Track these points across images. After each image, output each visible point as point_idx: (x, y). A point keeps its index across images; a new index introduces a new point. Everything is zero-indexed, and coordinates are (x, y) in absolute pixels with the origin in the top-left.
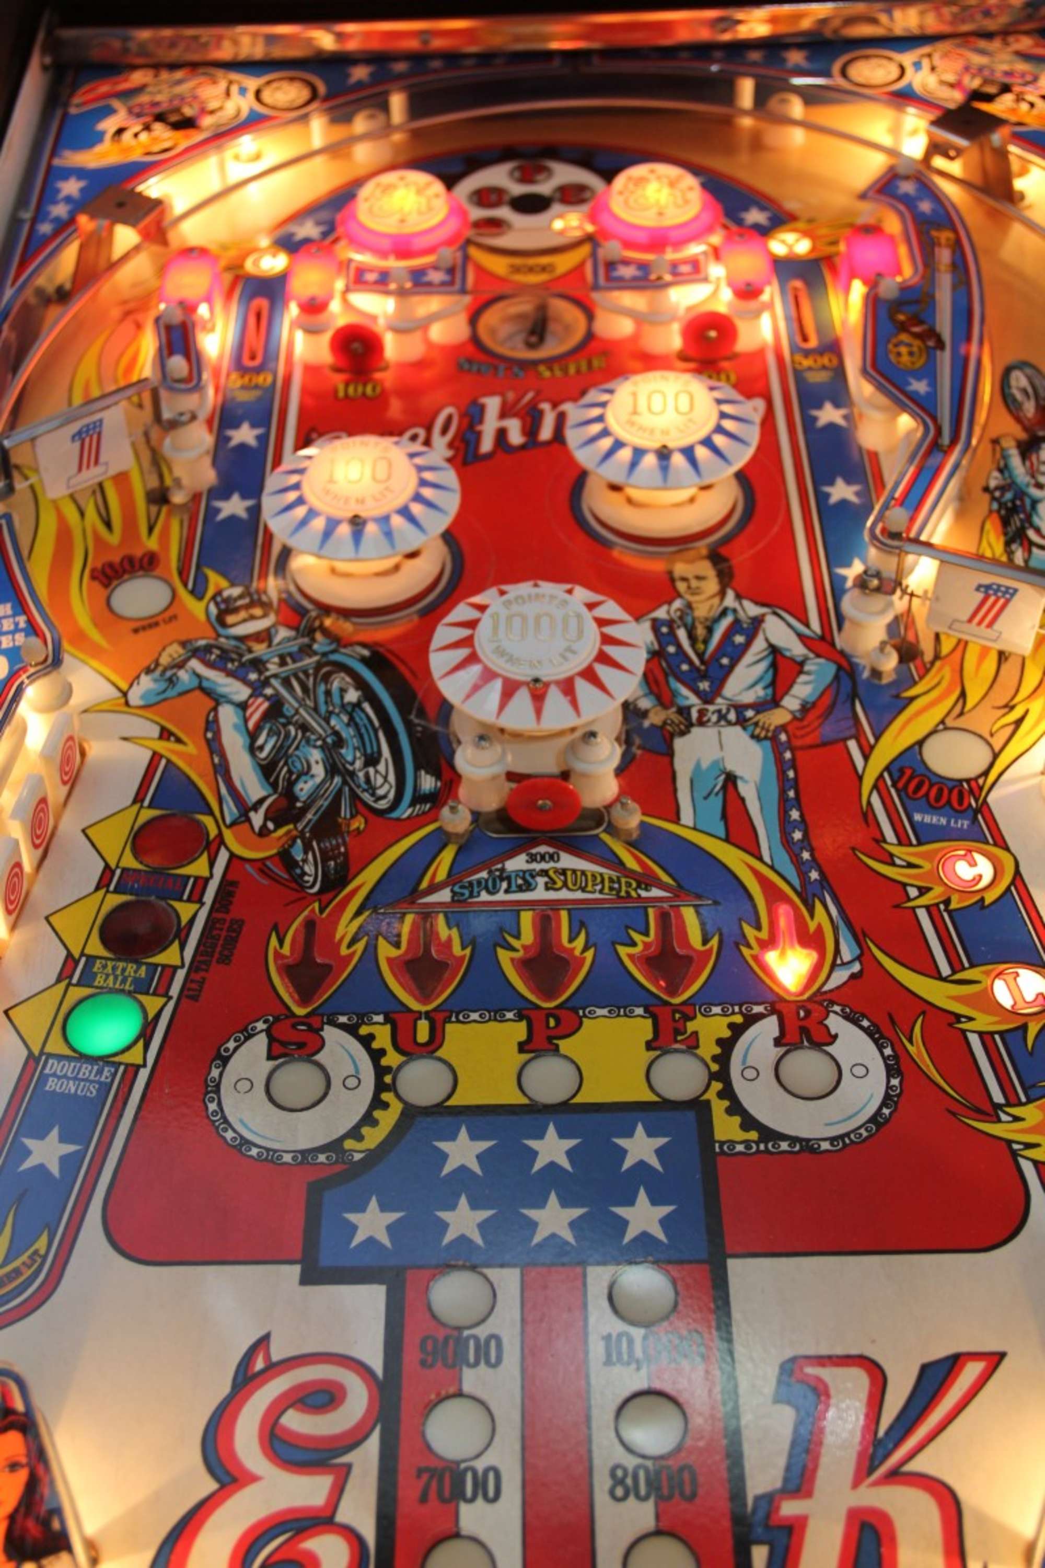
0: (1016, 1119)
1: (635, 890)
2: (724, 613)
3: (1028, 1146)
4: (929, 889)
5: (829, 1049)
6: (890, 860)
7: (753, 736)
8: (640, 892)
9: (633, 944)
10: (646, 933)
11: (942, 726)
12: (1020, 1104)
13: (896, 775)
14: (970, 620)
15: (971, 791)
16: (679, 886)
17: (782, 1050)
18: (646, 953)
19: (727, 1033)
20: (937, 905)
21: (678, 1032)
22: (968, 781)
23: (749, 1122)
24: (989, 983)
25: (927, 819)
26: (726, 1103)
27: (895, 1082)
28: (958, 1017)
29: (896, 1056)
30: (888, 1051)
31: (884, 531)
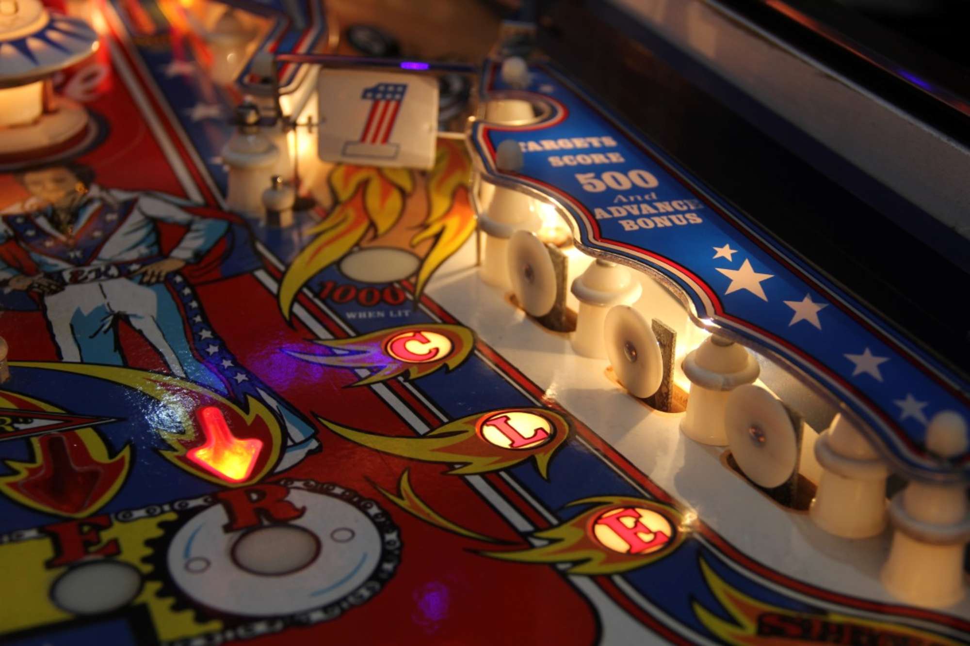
0: (552, 541)
1: (11, 425)
2: (90, 201)
3: (576, 563)
4: (380, 369)
5: (298, 522)
6: (330, 352)
7: (141, 283)
8: (16, 425)
9: (15, 472)
10: (32, 459)
11: (358, 246)
12: (551, 527)
13: (316, 289)
14: (363, 139)
15: (404, 289)
16: (69, 412)
17: (235, 536)
18: (33, 478)
19: (158, 533)
20: (395, 378)
21: (87, 544)
22: (399, 282)
23: (204, 614)
24: (477, 430)
25: (362, 315)
26: (170, 601)
27: (392, 536)
28: (451, 466)
29: (385, 513)
30: (374, 510)
31: (252, 79)
